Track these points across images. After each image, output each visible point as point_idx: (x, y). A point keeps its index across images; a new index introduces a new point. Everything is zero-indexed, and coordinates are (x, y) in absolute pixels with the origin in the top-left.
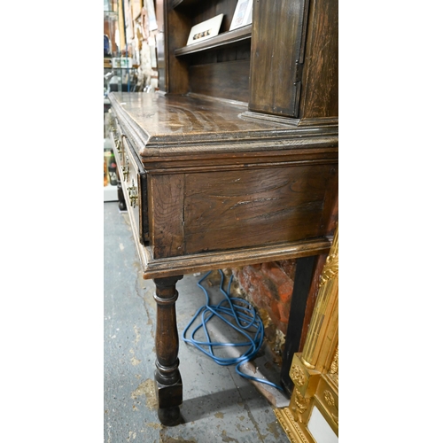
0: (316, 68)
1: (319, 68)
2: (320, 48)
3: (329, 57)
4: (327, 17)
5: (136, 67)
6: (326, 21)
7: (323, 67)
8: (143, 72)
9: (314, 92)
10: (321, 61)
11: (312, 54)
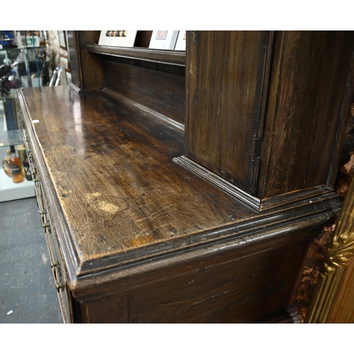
0: (278, 144)
1: (282, 142)
2: (284, 121)
3: (293, 129)
4: (291, 86)
5: (43, 44)
6: (291, 91)
7: (285, 141)
8: (52, 47)
9: (276, 169)
10: (284, 135)
11: (274, 129)
